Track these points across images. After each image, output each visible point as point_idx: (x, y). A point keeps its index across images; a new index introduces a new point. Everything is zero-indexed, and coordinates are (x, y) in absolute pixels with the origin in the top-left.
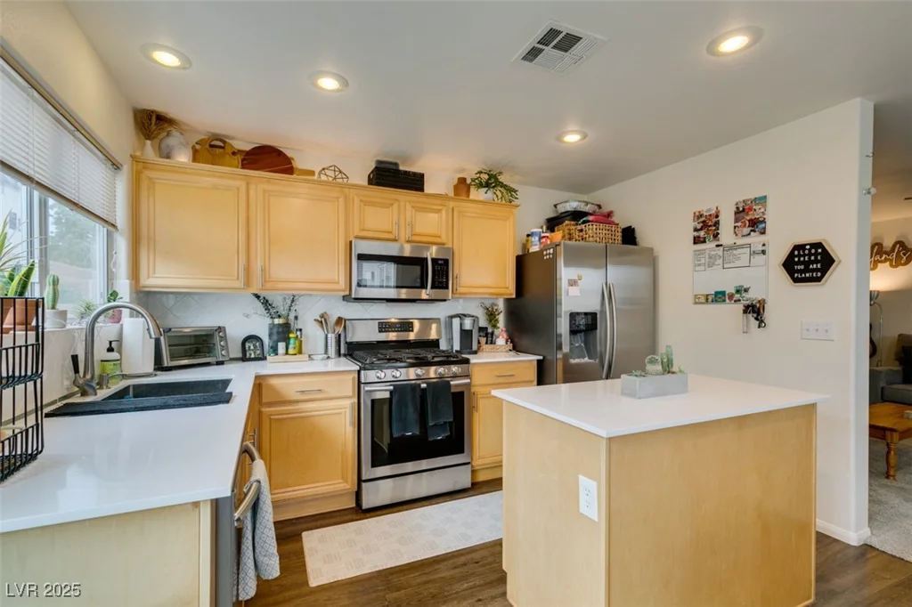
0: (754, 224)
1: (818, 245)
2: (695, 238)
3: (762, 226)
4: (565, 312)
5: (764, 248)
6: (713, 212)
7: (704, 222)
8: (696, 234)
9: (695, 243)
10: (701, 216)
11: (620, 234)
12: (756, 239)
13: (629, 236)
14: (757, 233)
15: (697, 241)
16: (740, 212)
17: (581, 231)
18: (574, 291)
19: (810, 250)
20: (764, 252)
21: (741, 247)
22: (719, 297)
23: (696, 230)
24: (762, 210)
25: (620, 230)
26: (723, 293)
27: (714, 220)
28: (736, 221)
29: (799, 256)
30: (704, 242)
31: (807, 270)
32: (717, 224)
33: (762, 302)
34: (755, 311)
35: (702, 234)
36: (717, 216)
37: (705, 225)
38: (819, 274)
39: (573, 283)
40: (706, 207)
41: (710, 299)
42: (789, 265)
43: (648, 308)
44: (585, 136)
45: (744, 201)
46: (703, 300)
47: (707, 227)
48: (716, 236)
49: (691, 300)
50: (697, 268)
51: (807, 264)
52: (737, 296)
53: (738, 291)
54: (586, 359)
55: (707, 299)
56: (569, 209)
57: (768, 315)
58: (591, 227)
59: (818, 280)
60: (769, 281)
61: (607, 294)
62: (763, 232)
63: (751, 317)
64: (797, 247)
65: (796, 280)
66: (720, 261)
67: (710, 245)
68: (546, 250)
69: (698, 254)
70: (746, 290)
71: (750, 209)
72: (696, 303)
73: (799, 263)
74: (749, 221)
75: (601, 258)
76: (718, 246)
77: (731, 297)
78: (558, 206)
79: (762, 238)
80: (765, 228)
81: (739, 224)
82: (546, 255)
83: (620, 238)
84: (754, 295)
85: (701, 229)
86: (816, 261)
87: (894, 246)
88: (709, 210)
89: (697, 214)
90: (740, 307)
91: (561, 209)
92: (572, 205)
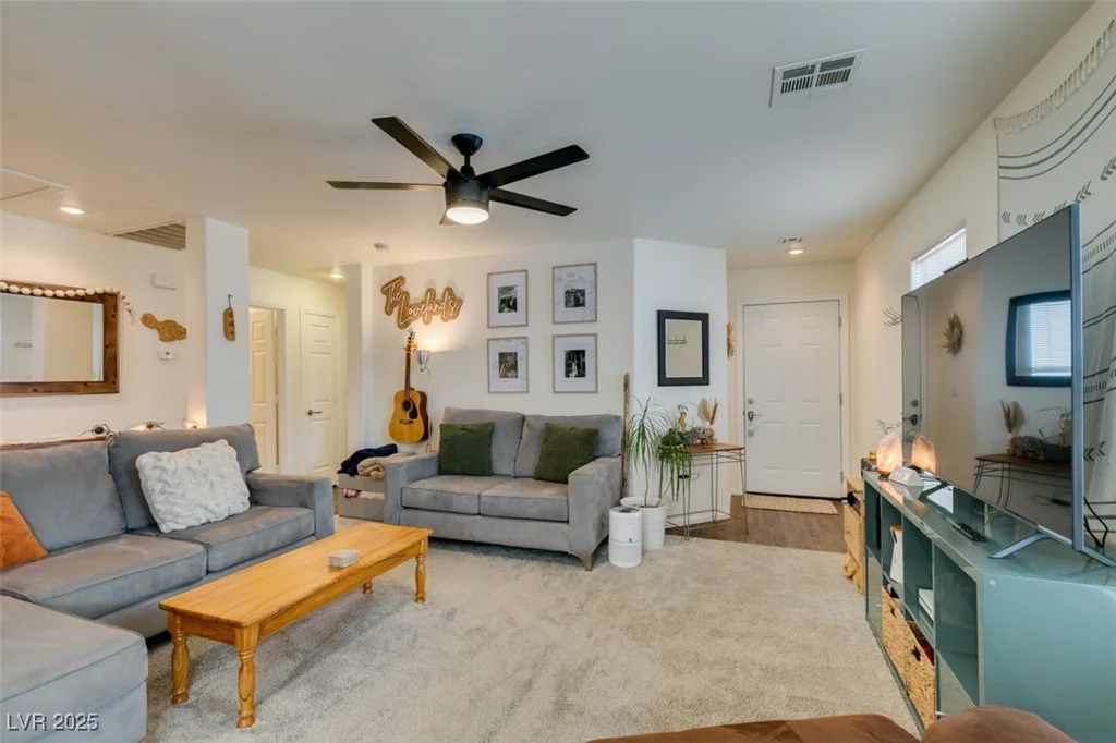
87: (444, 293)
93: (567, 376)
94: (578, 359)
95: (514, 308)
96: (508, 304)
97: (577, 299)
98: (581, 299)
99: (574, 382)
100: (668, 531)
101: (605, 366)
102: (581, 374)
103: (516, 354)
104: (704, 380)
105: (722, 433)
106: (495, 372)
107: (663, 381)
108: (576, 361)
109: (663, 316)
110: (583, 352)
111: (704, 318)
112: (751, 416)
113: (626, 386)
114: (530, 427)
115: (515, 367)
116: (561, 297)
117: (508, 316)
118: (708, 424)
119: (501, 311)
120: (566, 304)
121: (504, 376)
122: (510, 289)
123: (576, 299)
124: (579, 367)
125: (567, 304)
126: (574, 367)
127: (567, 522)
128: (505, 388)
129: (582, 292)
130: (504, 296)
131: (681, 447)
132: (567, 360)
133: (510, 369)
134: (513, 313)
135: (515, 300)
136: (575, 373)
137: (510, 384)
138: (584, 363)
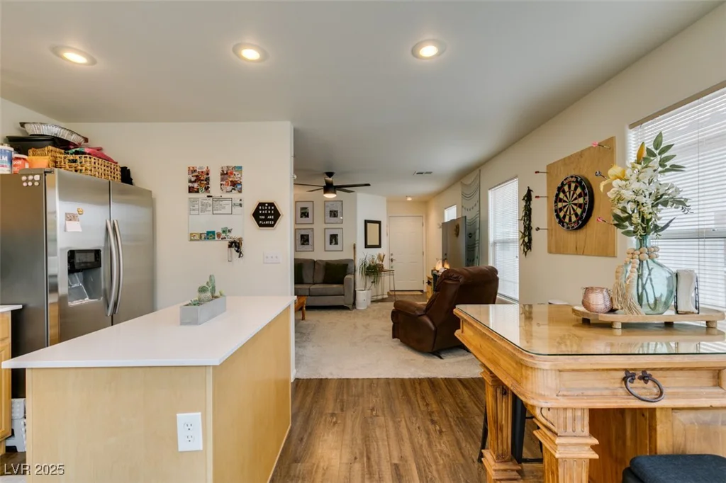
0: (235, 184)
1: (272, 204)
2: (189, 188)
3: (239, 187)
4: (61, 250)
5: (241, 202)
6: (204, 170)
7: (197, 176)
8: (191, 185)
9: (190, 192)
10: (195, 171)
11: (119, 173)
12: (235, 196)
13: (126, 176)
14: (236, 191)
15: (191, 190)
16: (225, 174)
17: (75, 161)
18: (74, 226)
19: (268, 207)
20: (241, 205)
21: (226, 199)
22: (210, 235)
23: (190, 181)
24: (239, 176)
25: (119, 169)
26: (213, 233)
27: (205, 176)
28: (222, 180)
29: (262, 210)
30: (198, 192)
31: (266, 219)
32: (207, 180)
33: (240, 239)
34: (236, 245)
35: (196, 185)
36: (208, 174)
37: (198, 179)
38: (273, 222)
39: (70, 217)
40: (200, 165)
41: (203, 236)
42: (256, 215)
43: (148, 244)
44: (93, 62)
45: (227, 167)
46: (197, 237)
47: (199, 181)
48: (207, 189)
49: (187, 237)
50: (192, 212)
51: (266, 215)
52: (223, 235)
53: (224, 232)
54: (87, 300)
55: (201, 237)
56: (46, 133)
57: (244, 248)
58: (88, 159)
59: (272, 226)
60: (244, 226)
61: (111, 230)
62: (240, 192)
63: (233, 250)
64: (261, 204)
65: (261, 226)
66: (210, 208)
67: (202, 196)
68: (27, 175)
69: (192, 201)
70: (230, 231)
71: (232, 173)
72: (191, 240)
73: (262, 214)
74: (231, 181)
75: (104, 194)
76: (208, 196)
77: (219, 235)
78: (26, 125)
79: (239, 195)
80: (241, 189)
81: (224, 183)
82: (27, 181)
83: (119, 177)
84: (235, 235)
85: (195, 182)
86: (271, 214)
88: (201, 168)
89: (191, 169)
90: (226, 243)
91: (32, 130)
92: (51, 130)
95: (308, 216)
96: (304, 214)
97: (335, 214)
99: (333, 247)
100: (372, 302)
101: (345, 241)
103: (308, 235)
104: (379, 246)
105: (386, 265)
106: (299, 242)
107: (367, 246)
108: (334, 239)
109: (366, 222)
111: (379, 223)
112: (392, 260)
113: (354, 247)
114: (318, 264)
115: (308, 240)
117: (304, 220)
118: (381, 262)
119: (301, 217)
121: (303, 244)
122: (306, 208)
125: (330, 216)
126: (334, 241)
127: (343, 295)
128: (303, 249)
129: (337, 211)
130: (303, 211)
131: (373, 271)
133: (305, 241)
134: (307, 219)
135: (308, 214)
136: (334, 243)
137: (306, 247)
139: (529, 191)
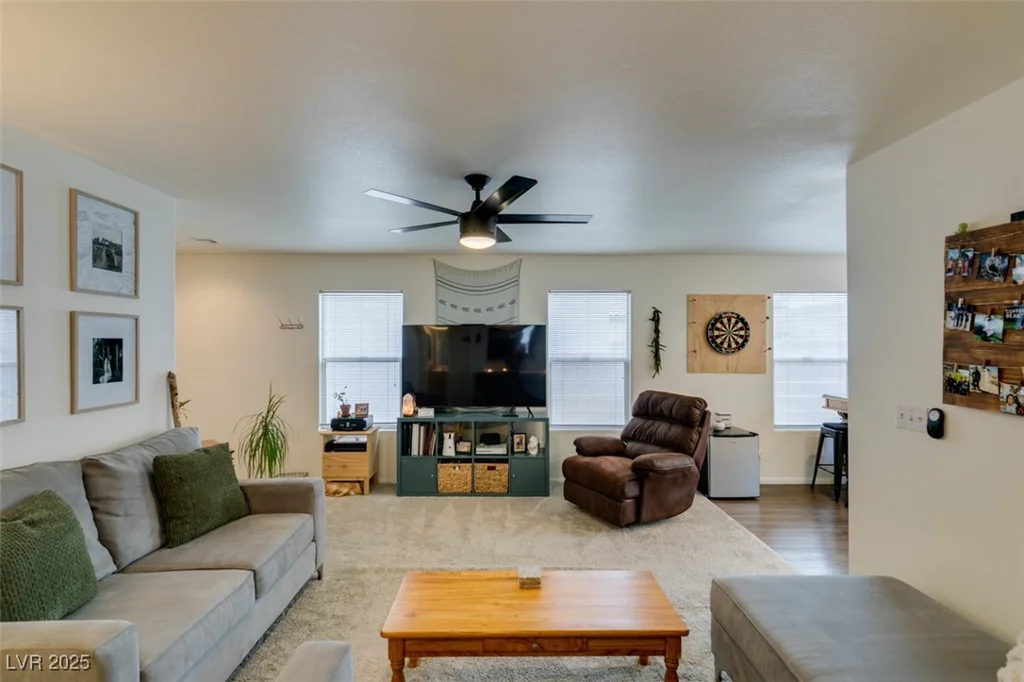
93: (96, 381)
94: (113, 353)
98: (116, 257)
99: (109, 391)
102: (117, 377)
108: (107, 357)
110: (119, 342)
113: (173, 389)
116: (85, 246)
120: (95, 260)
123: (108, 256)
124: (113, 367)
126: (107, 366)
127: (314, 541)
129: (118, 248)
132: (95, 355)
136: (107, 375)
138: (121, 359)
139: (656, 313)
